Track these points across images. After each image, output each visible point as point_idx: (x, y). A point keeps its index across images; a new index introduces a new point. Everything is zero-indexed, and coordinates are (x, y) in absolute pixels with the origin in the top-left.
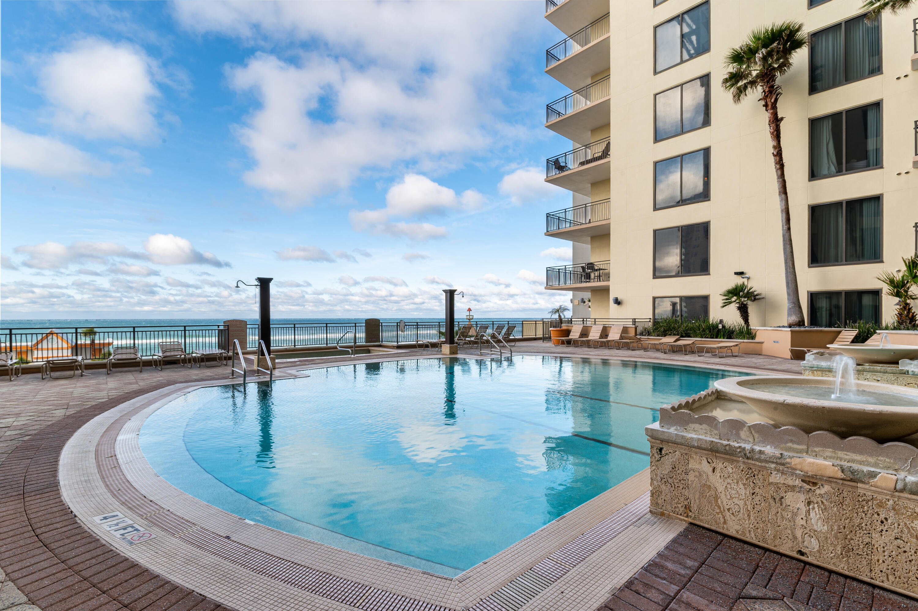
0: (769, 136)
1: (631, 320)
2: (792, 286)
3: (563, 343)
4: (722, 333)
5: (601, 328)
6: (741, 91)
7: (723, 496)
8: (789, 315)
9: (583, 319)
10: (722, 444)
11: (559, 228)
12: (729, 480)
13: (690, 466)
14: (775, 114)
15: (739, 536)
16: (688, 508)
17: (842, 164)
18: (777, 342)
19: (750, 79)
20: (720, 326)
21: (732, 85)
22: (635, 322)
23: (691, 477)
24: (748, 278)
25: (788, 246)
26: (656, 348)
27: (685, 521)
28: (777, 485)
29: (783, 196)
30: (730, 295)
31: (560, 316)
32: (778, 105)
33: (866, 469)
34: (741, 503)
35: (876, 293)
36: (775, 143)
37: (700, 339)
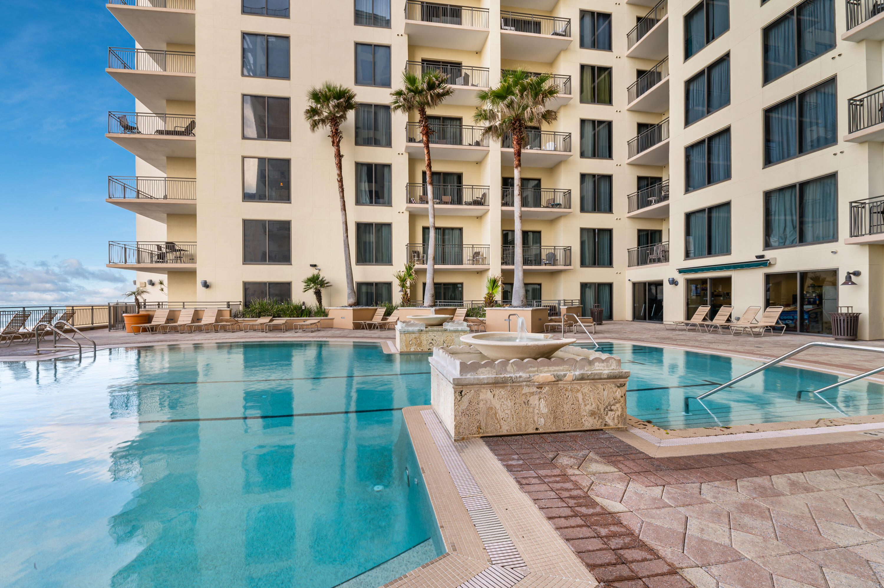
0: (335, 166)
1: (226, 303)
2: (350, 277)
3: (145, 330)
4: (305, 313)
5: (192, 312)
6: (315, 125)
7: (499, 411)
8: (349, 298)
9: (159, 302)
10: (501, 377)
11: (125, 198)
12: (503, 400)
13: (480, 398)
14: (338, 151)
15: (508, 433)
16: (479, 427)
17: (372, 198)
18: (344, 318)
19: (322, 117)
20: (303, 307)
21: (311, 117)
22: (229, 305)
23: (481, 405)
24: (320, 270)
25: (347, 249)
26: (254, 329)
27: (477, 437)
28: (525, 394)
29: (344, 212)
30: (309, 282)
31: (137, 300)
32: (340, 145)
33: (562, 373)
34: (509, 412)
35: (389, 285)
36: (338, 172)
37: (289, 318)
